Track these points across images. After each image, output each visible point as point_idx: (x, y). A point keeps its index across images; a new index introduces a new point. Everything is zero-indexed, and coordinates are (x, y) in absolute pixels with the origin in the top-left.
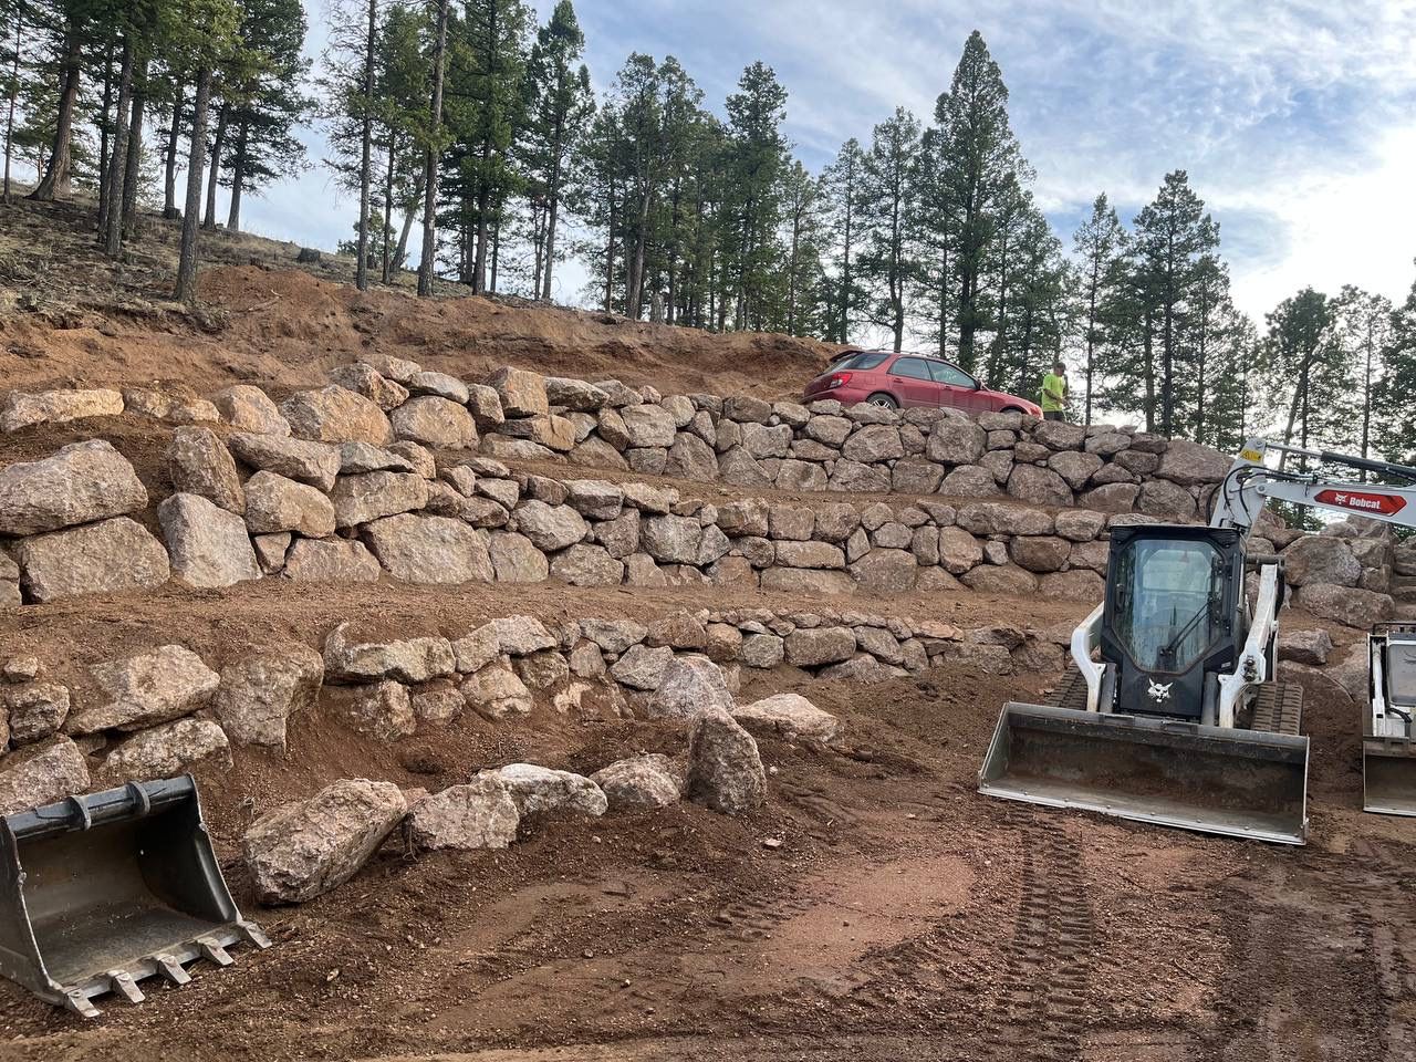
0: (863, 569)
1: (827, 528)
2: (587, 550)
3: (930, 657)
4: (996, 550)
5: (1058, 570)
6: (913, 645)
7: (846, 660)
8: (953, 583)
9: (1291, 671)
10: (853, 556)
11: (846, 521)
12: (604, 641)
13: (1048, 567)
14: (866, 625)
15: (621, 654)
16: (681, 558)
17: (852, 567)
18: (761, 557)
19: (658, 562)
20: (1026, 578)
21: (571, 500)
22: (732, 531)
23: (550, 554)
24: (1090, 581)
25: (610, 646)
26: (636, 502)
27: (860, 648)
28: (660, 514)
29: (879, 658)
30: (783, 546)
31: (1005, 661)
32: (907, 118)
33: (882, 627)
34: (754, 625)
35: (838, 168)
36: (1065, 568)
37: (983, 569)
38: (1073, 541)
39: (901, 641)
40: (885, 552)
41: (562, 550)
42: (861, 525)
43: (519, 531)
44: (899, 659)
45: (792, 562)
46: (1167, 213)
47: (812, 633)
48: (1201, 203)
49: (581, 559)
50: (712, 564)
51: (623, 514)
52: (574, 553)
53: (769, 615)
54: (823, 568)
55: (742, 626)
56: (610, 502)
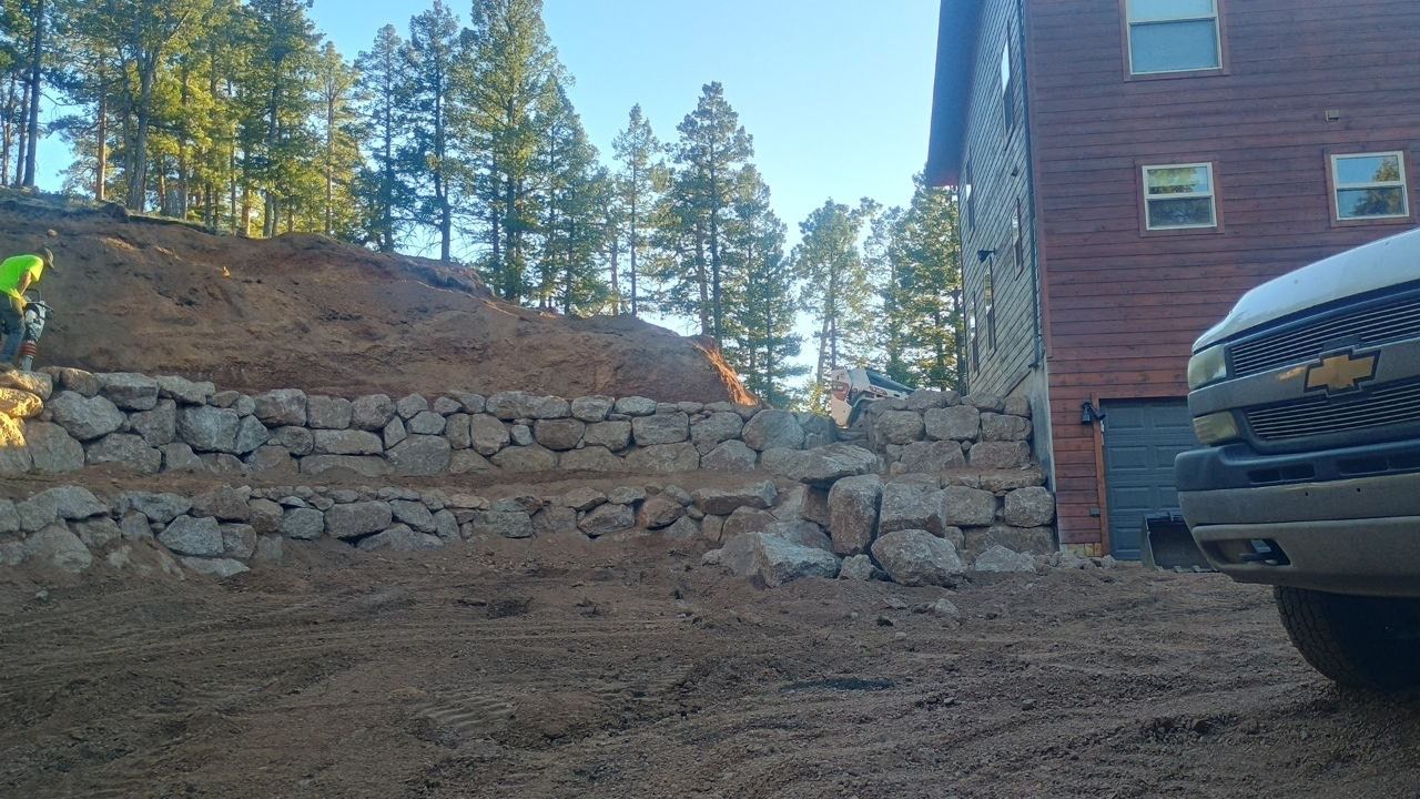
0: (399, 454)
1: (364, 417)
2: (124, 439)
3: (460, 525)
4: (521, 431)
5: (575, 448)
6: (444, 514)
7: (382, 531)
8: (483, 463)
9: (745, 514)
10: (389, 442)
11: (382, 409)
12: (152, 512)
13: (566, 446)
14: (400, 499)
15: (167, 524)
16: (219, 447)
17: (389, 453)
18: (299, 445)
19: (196, 451)
20: (547, 457)
21: (105, 391)
22: (270, 421)
23: (86, 443)
24: (602, 456)
25: (157, 516)
26: (171, 393)
27: (395, 519)
28: (196, 405)
29: (412, 527)
30: (321, 435)
31: (526, 525)
32: (445, 12)
33: (416, 500)
34: (294, 500)
35: (374, 55)
36: (580, 445)
37: (510, 450)
38: (586, 422)
39: (433, 512)
40: (421, 437)
41: (98, 439)
42: (397, 413)
43: (53, 420)
44: (432, 527)
45: (330, 449)
46: (707, 123)
47: (351, 508)
48: (735, 115)
49: (118, 447)
50: (250, 453)
51: (159, 404)
52: (110, 442)
53: (308, 491)
54: (361, 454)
55: (283, 501)
56: (144, 393)
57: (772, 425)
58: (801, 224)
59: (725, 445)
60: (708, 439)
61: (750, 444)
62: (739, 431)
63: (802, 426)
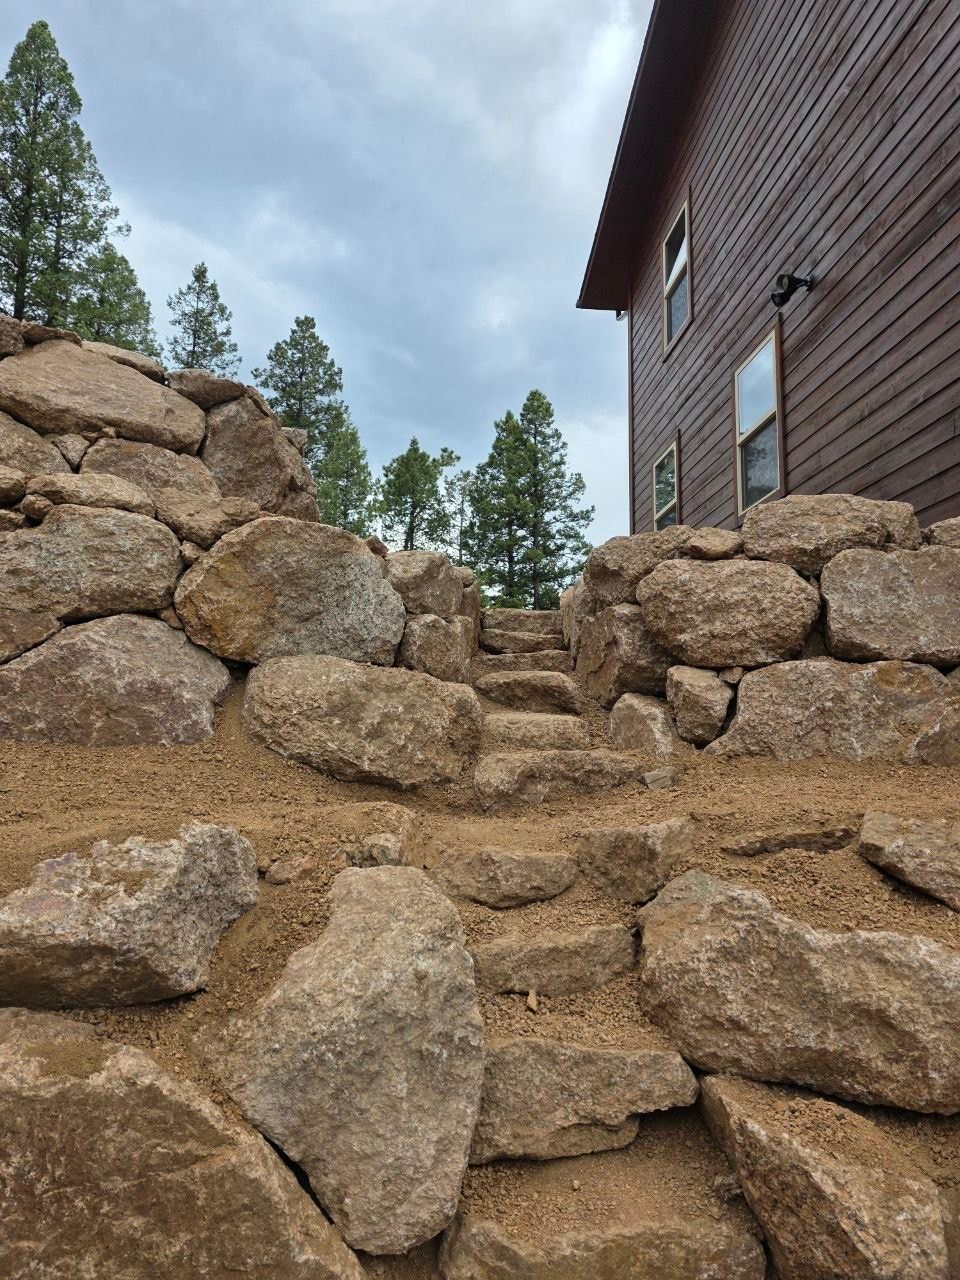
57: (292, 578)
58: (384, 468)
59: (92, 633)
60: (23, 604)
61: (203, 637)
62: (159, 586)
63: (401, 587)
